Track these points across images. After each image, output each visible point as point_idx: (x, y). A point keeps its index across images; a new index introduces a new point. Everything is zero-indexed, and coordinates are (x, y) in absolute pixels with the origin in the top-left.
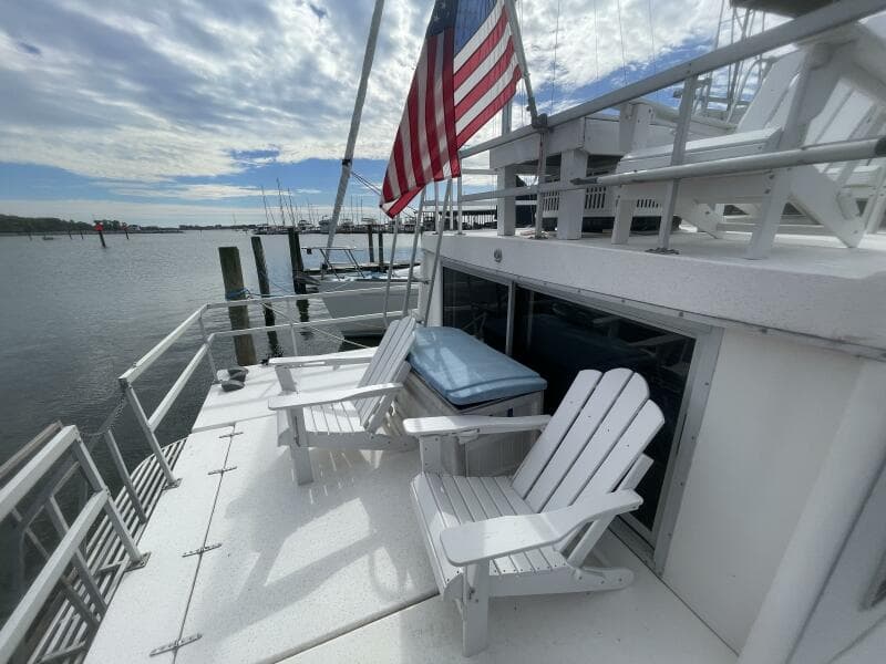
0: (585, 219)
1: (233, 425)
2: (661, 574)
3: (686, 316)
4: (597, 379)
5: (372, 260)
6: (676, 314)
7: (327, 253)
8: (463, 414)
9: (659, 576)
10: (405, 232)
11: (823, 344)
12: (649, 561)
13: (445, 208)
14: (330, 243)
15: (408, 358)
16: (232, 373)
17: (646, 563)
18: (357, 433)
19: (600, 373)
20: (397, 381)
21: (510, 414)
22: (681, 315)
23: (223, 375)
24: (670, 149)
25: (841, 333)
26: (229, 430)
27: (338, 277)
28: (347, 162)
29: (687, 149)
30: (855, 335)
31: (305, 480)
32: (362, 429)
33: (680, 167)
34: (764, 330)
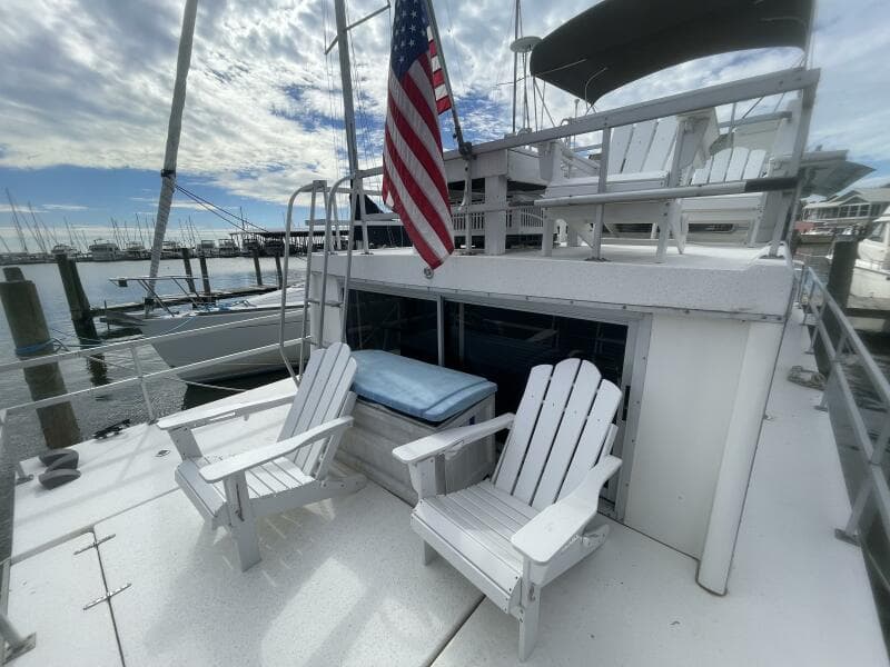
0: (507, 236)
1: (91, 530)
2: (622, 519)
3: (628, 308)
4: (550, 372)
5: (193, 289)
6: (620, 307)
7: (150, 284)
8: (439, 431)
9: (621, 522)
10: (221, 256)
11: (725, 316)
12: (611, 512)
13: (329, 228)
14: (154, 272)
15: (353, 388)
16: (47, 461)
17: (609, 516)
18: (306, 485)
19: (550, 367)
20: (345, 415)
21: (472, 422)
22: (624, 307)
23: (31, 466)
24: (596, 179)
25: (736, 308)
26: (88, 539)
27: (170, 313)
28: (169, 172)
29: (608, 180)
30: (744, 307)
31: (252, 563)
32: (309, 479)
33: (606, 195)
34: (687, 311)
